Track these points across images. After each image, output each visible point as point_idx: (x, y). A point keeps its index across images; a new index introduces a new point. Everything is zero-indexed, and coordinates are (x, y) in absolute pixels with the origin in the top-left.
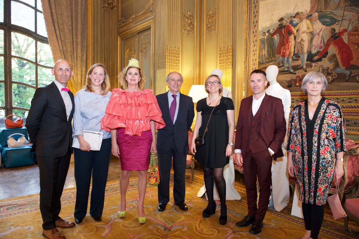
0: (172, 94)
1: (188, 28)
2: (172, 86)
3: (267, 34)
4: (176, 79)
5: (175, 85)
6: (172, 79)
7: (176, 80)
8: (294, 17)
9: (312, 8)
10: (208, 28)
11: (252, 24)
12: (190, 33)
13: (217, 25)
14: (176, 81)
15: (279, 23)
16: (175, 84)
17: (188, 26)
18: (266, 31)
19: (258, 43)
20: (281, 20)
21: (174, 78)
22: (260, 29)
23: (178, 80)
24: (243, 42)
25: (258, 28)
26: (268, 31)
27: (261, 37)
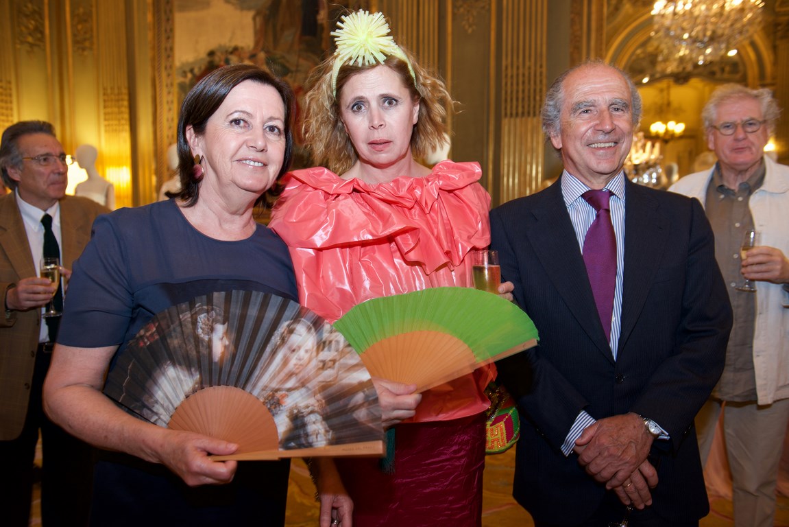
0: (584, 190)
1: (30, 39)
2: (578, 145)
3: (189, 75)
4: (603, 100)
5: (601, 137)
6: (579, 104)
7: (604, 107)
8: (231, 53)
9: (257, 43)
10: (76, 42)
11: (163, 51)
12: (36, 49)
13: (95, 40)
14: (601, 113)
15: (208, 59)
16: (596, 130)
17: (30, 34)
18: (187, 69)
19: (175, 89)
20: (211, 54)
21: (591, 98)
22: (177, 63)
23: (614, 107)
24: (149, 84)
25: (173, 61)
26: (192, 71)
27: (179, 79)
